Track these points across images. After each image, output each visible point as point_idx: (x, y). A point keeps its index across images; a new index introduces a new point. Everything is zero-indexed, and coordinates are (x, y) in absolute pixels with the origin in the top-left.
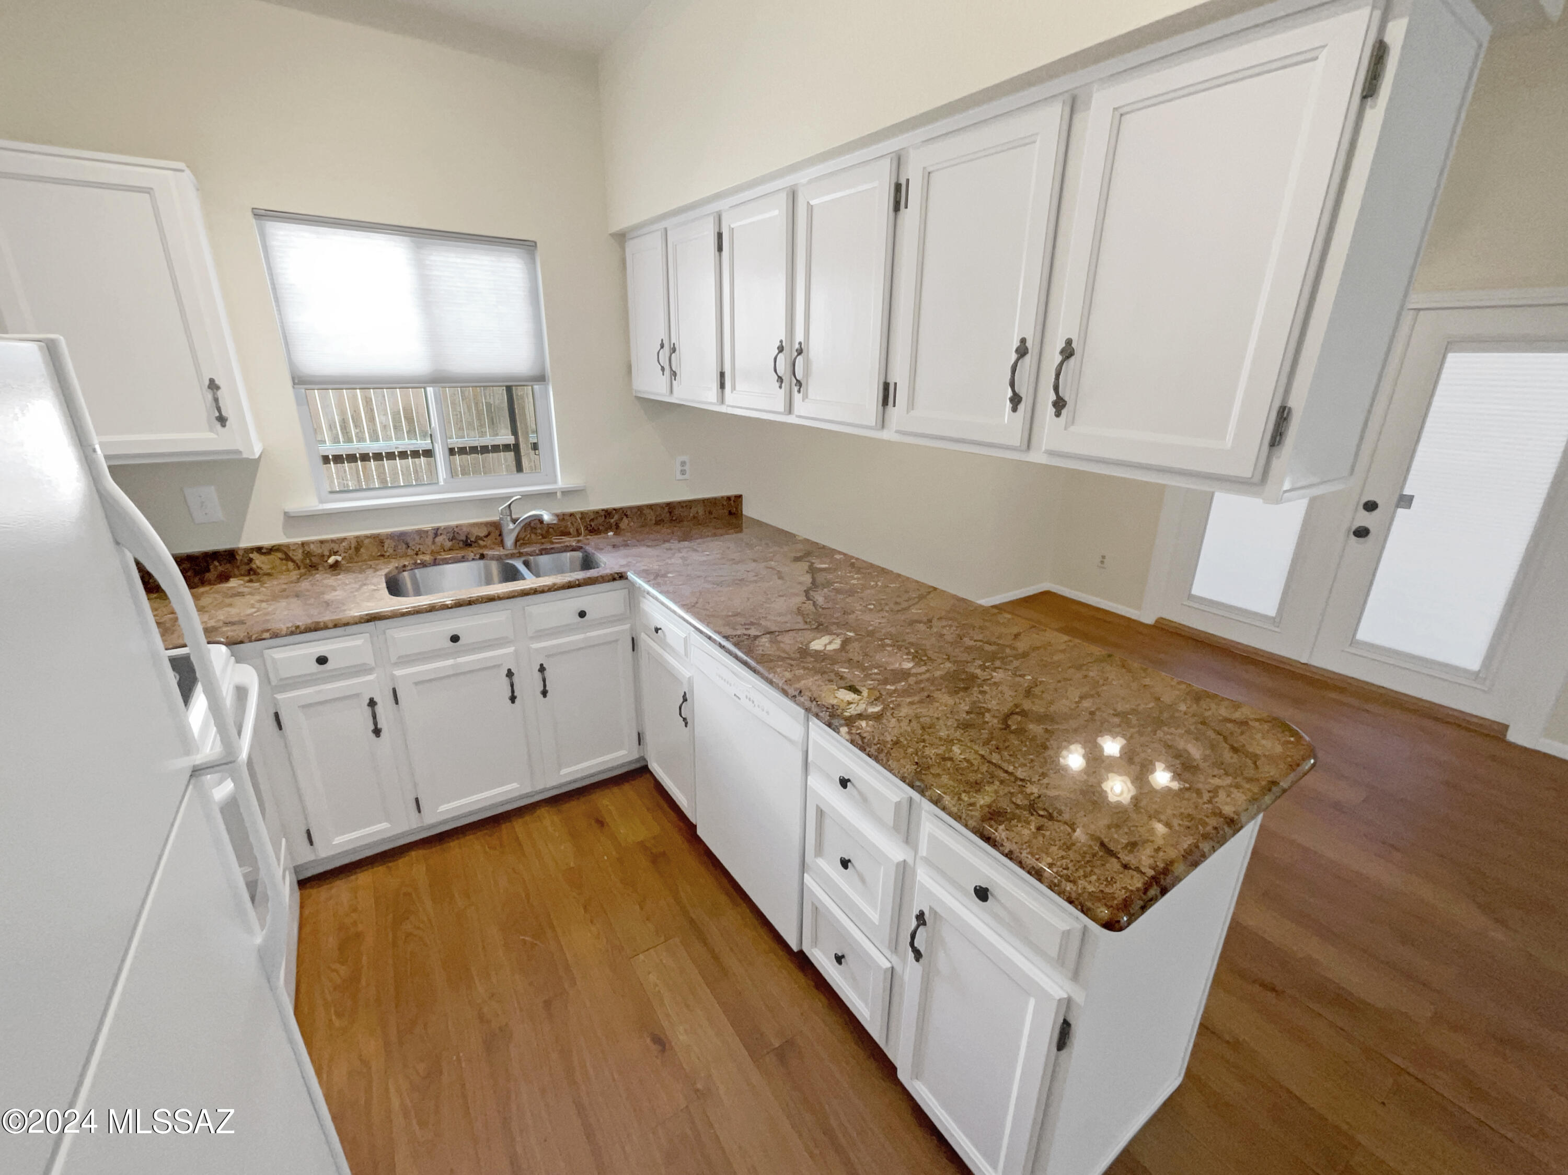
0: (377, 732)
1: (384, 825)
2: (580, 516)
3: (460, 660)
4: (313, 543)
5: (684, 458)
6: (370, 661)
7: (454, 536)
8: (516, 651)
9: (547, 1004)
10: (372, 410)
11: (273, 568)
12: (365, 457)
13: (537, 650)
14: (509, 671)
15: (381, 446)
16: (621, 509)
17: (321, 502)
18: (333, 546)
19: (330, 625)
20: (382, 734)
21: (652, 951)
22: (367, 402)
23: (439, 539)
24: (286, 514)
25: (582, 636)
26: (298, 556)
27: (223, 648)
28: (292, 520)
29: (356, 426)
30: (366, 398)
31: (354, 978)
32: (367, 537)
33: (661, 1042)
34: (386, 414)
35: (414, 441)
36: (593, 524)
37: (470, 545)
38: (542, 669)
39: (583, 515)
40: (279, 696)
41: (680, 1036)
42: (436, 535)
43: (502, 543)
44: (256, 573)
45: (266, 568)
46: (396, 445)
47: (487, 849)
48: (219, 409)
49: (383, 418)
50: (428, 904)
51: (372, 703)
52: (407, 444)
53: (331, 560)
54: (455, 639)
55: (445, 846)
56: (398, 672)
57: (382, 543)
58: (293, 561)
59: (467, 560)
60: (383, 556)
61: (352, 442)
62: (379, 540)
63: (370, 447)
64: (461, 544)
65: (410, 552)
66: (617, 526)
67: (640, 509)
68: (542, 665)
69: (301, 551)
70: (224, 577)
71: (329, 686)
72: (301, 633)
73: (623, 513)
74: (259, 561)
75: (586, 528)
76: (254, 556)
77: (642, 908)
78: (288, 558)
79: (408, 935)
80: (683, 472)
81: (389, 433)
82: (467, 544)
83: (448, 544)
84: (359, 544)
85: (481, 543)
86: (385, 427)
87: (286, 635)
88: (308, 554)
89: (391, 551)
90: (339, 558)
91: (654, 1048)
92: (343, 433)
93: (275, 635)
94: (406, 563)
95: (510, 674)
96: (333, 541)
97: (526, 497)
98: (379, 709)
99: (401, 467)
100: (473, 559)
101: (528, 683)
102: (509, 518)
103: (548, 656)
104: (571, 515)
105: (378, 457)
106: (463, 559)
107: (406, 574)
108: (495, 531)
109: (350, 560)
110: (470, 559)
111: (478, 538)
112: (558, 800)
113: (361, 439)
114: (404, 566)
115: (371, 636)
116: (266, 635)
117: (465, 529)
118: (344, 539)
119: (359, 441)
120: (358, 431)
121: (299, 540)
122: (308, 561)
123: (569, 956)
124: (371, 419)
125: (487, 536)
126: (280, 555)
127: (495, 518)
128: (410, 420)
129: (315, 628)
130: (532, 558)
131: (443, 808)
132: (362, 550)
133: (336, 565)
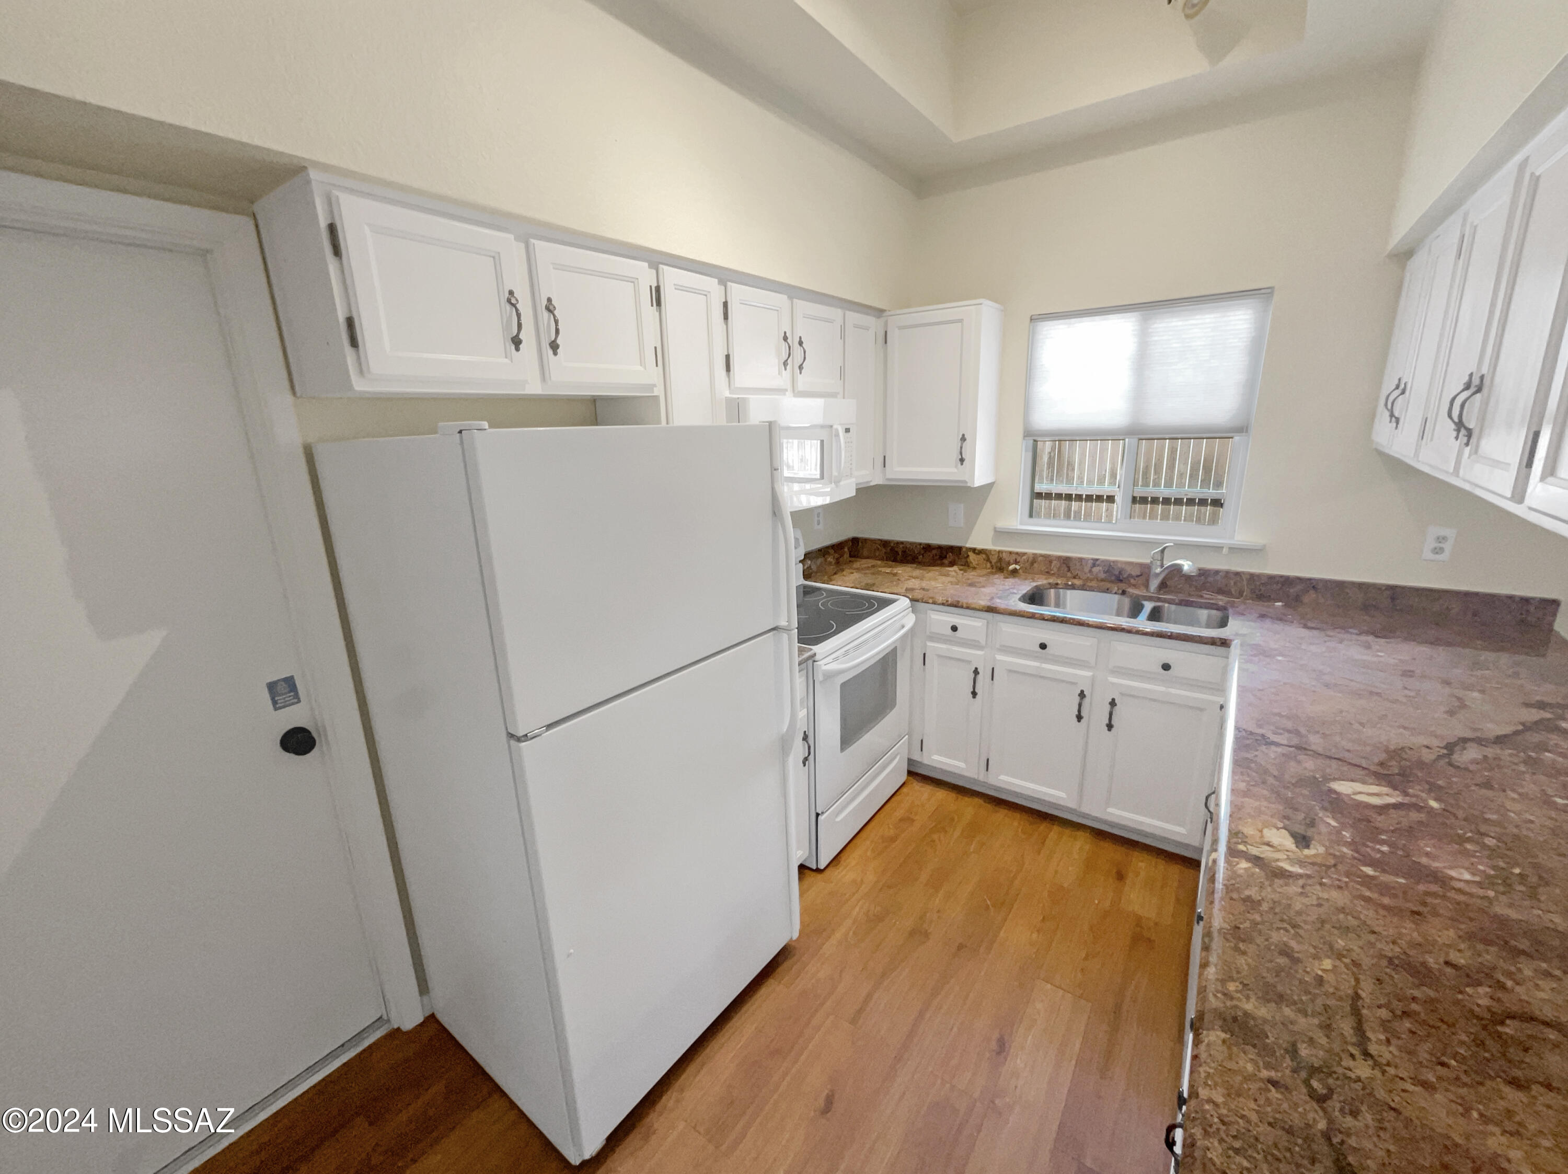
0: (974, 694)
1: (962, 765)
2: (1249, 577)
3: (1044, 666)
4: (1006, 552)
5: (1443, 532)
6: (983, 643)
7: (1108, 570)
8: (1093, 676)
9: (960, 947)
10: (1174, 459)
11: (977, 565)
12: (1155, 501)
13: (1113, 684)
14: (1082, 692)
15: (1172, 492)
16: (1310, 579)
17: (1021, 524)
18: (1017, 557)
19: (965, 606)
20: (977, 696)
21: (1061, 992)
22: (1172, 452)
23: (1095, 570)
24: (995, 528)
25: (1162, 689)
26: (994, 559)
27: (908, 601)
28: (1000, 534)
29: (1155, 473)
30: (1173, 448)
31: (893, 839)
32: (1042, 555)
33: (1002, 1047)
34: (1186, 464)
35: (1205, 490)
36: (1263, 588)
37: (1121, 581)
38: (1113, 703)
39: (1252, 577)
40: (929, 644)
41: (1018, 1060)
42: (1094, 565)
43: (1147, 586)
44: (968, 566)
45: (974, 563)
46: (1187, 491)
47: (1020, 830)
48: (961, 453)
49: (1182, 466)
50: (957, 833)
51: (976, 672)
52: (1198, 492)
53: (1011, 567)
54: (1043, 646)
55: (997, 808)
56: (999, 657)
57: (1051, 562)
58: (991, 562)
59: (1111, 593)
60: (1047, 572)
61: (1149, 486)
62: (1048, 559)
63: (1162, 491)
64: (1113, 578)
65: (1069, 574)
66: (1297, 599)
67: (1340, 586)
68: (1113, 700)
69: (996, 556)
70: (952, 564)
71: (955, 648)
72: (948, 605)
73: (1311, 585)
74: (972, 557)
75: (1253, 591)
76: (970, 554)
77: (1086, 958)
78: (988, 560)
79: (933, 841)
80: (1438, 551)
81: (1183, 481)
82: (1119, 579)
83: (1102, 576)
84: (1034, 559)
85: (1132, 581)
86: (1181, 475)
87: (939, 604)
88: (1000, 560)
89: (1055, 570)
90: (1018, 567)
91: (994, 1045)
92: (1143, 478)
93: (934, 603)
94: (1059, 582)
95: (1082, 695)
96: (1017, 553)
97: (1179, 545)
98: (980, 677)
99: (1185, 514)
100: (1116, 593)
101: (1097, 712)
102: (1159, 563)
103: (1122, 694)
104: (1237, 574)
105: (1166, 501)
106: (1107, 591)
107: (1052, 591)
108: (1144, 572)
109: (1026, 570)
110: (1114, 591)
111: (1130, 576)
112: (1100, 835)
113: (1157, 484)
114: (1057, 584)
115: (988, 623)
116: (931, 601)
117: (1119, 565)
118: (1024, 554)
119: (1154, 486)
120: (1156, 477)
121: (998, 548)
122: (999, 565)
123: (1002, 934)
124: (1171, 467)
125: (1138, 576)
126: (984, 556)
127: (1147, 561)
128: (1207, 470)
129: (956, 605)
130: (1166, 605)
131: (1002, 777)
132: (1035, 565)
133: (1015, 571)
